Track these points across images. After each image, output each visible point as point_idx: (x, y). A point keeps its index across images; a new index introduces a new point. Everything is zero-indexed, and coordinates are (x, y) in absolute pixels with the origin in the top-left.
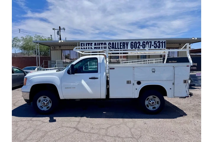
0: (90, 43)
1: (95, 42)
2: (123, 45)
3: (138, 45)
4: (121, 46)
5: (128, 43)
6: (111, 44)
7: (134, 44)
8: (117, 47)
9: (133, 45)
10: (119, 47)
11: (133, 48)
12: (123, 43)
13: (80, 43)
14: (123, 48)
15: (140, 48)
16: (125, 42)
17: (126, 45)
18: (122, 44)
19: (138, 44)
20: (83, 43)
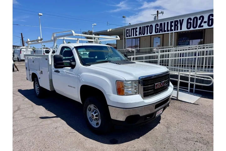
0: (135, 27)
1: (140, 26)
2: (175, 25)
3: (199, 22)
4: (171, 26)
5: (183, 20)
6: (158, 26)
7: (192, 21)
8: (166, 29)
9: (190, 23)
10: (169, 29)
11: (190, 28)
12: (175, 21)
13: (126, 29)
14: (175, 30)
15: (202, 26)
16: (178, 20)
17: (179, 25)
18: (173, 24)
19: (200, 19)
20: (128, 29)
